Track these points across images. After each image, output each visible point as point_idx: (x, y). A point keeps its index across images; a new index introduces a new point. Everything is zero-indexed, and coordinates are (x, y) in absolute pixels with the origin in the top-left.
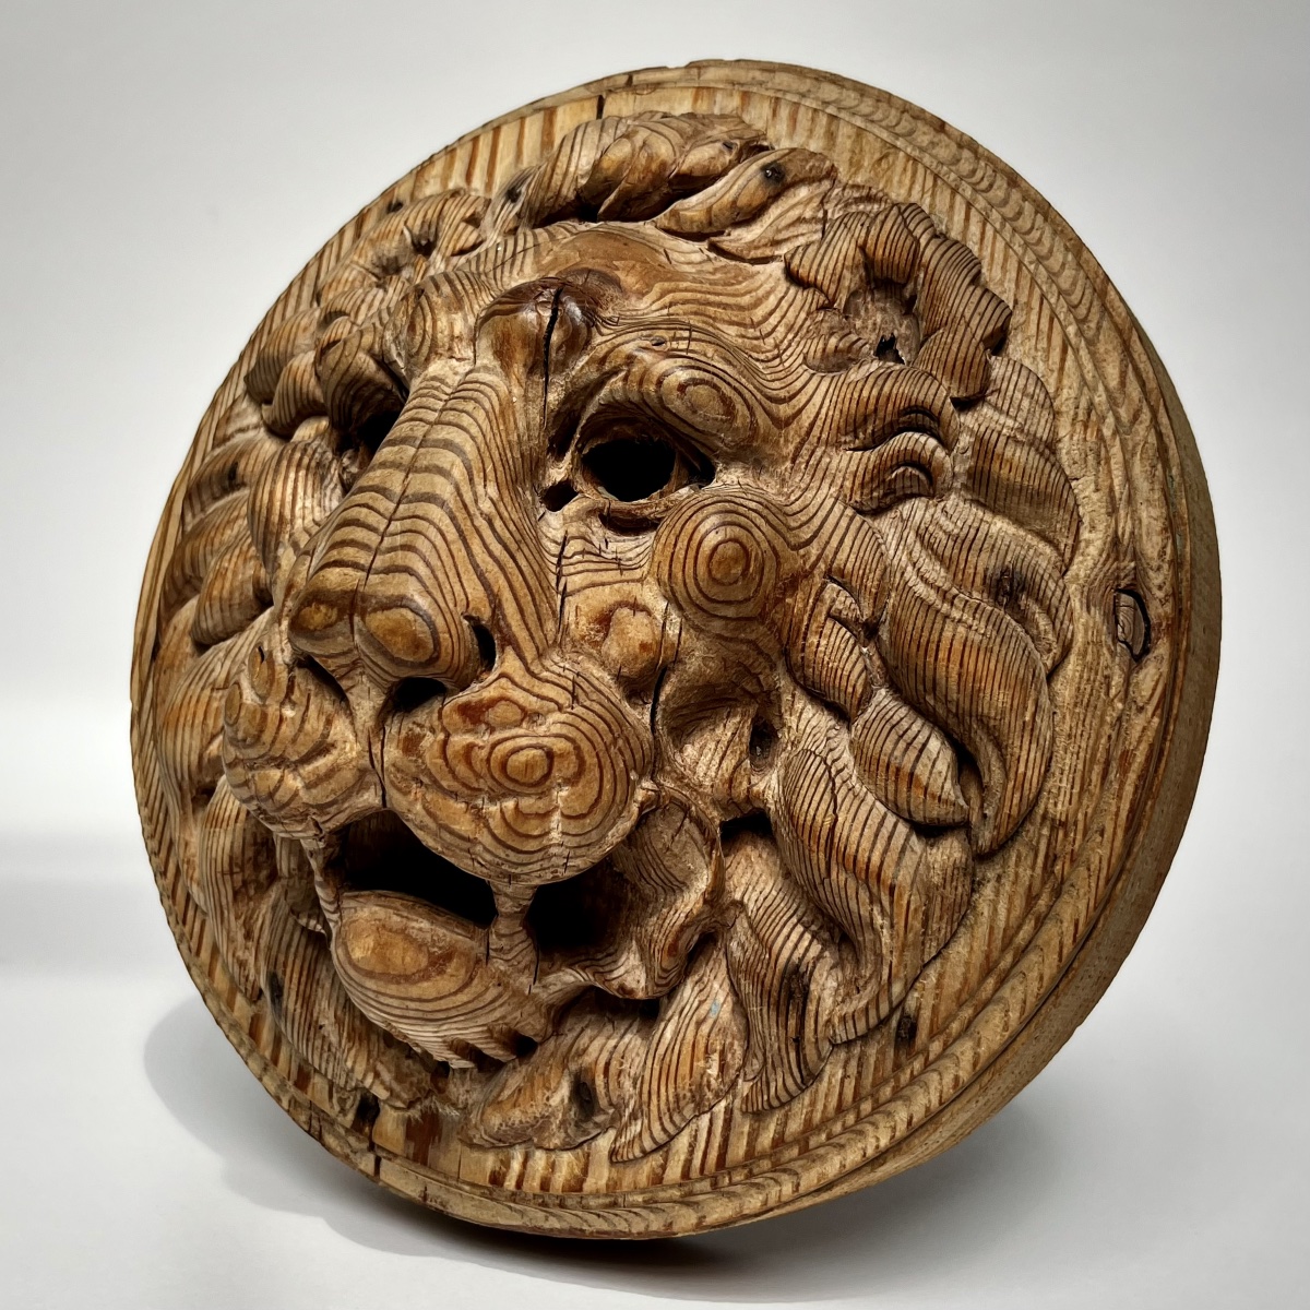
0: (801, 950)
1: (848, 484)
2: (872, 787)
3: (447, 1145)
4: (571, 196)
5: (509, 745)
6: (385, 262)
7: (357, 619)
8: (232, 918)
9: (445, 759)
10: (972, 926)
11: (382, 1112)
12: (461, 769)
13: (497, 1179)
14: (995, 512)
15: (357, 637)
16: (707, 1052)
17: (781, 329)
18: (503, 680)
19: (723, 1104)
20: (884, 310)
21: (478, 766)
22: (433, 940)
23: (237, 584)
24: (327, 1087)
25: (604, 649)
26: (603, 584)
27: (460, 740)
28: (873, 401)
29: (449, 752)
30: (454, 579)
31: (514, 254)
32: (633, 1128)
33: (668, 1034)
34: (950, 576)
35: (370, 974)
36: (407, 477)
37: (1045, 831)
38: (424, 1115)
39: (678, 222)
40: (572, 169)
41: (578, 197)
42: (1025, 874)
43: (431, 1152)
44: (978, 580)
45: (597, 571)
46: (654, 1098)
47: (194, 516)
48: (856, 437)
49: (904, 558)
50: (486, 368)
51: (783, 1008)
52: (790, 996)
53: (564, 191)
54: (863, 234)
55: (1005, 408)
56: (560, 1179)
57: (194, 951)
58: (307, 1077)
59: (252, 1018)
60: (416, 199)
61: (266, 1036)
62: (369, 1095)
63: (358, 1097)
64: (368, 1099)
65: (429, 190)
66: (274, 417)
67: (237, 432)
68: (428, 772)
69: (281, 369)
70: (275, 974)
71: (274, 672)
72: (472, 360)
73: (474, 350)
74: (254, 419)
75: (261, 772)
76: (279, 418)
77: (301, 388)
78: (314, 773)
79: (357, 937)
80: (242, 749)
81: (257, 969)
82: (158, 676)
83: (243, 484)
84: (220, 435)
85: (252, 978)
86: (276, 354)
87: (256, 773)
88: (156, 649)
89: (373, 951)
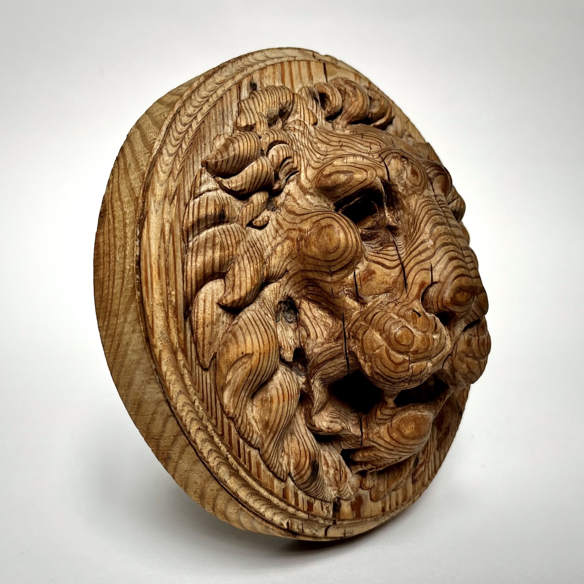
3: (366, 505)
6: (272, 116)
7: (475, 297)
9: (479, 346)
11: (342, 505)
12: (482, 349)
13: (383, 510)
15: (473, 304)
23: (261, 276)
24: (320, 505)
27: (482, 337)
29: (480, 343)
32: (421, 469)
36: (456, 239)
38: (356, 498)
43: (361, 511)
57: (248, 469)
58: (312, 505)
59: (283, 490)
60: (263, 85)
61: (291, 495)
62: (336, 500)
63: (332, 503)
64: (336, 502)
65: (267, 82)
66: (243, 188)
67: (206, 191)
68: (473, 352)
69: (247, 163)
70: (315, 461)
71: (429, 321)
72: (432, 190)
73: (432, 186)
74: (212, 184)
75: (418, 364)
76: (247, 189)
77: (270, 177)
78: (437, 360)
79: (406, 425)
80: (411, 355)
81: (289, 464)
82: (202, 329)
83: (227, 222)
84: (198, 191)
85: (285, 470)
86: (248, 156)
87: (414, 364)
88: (187, 313)
89: (415, 428)
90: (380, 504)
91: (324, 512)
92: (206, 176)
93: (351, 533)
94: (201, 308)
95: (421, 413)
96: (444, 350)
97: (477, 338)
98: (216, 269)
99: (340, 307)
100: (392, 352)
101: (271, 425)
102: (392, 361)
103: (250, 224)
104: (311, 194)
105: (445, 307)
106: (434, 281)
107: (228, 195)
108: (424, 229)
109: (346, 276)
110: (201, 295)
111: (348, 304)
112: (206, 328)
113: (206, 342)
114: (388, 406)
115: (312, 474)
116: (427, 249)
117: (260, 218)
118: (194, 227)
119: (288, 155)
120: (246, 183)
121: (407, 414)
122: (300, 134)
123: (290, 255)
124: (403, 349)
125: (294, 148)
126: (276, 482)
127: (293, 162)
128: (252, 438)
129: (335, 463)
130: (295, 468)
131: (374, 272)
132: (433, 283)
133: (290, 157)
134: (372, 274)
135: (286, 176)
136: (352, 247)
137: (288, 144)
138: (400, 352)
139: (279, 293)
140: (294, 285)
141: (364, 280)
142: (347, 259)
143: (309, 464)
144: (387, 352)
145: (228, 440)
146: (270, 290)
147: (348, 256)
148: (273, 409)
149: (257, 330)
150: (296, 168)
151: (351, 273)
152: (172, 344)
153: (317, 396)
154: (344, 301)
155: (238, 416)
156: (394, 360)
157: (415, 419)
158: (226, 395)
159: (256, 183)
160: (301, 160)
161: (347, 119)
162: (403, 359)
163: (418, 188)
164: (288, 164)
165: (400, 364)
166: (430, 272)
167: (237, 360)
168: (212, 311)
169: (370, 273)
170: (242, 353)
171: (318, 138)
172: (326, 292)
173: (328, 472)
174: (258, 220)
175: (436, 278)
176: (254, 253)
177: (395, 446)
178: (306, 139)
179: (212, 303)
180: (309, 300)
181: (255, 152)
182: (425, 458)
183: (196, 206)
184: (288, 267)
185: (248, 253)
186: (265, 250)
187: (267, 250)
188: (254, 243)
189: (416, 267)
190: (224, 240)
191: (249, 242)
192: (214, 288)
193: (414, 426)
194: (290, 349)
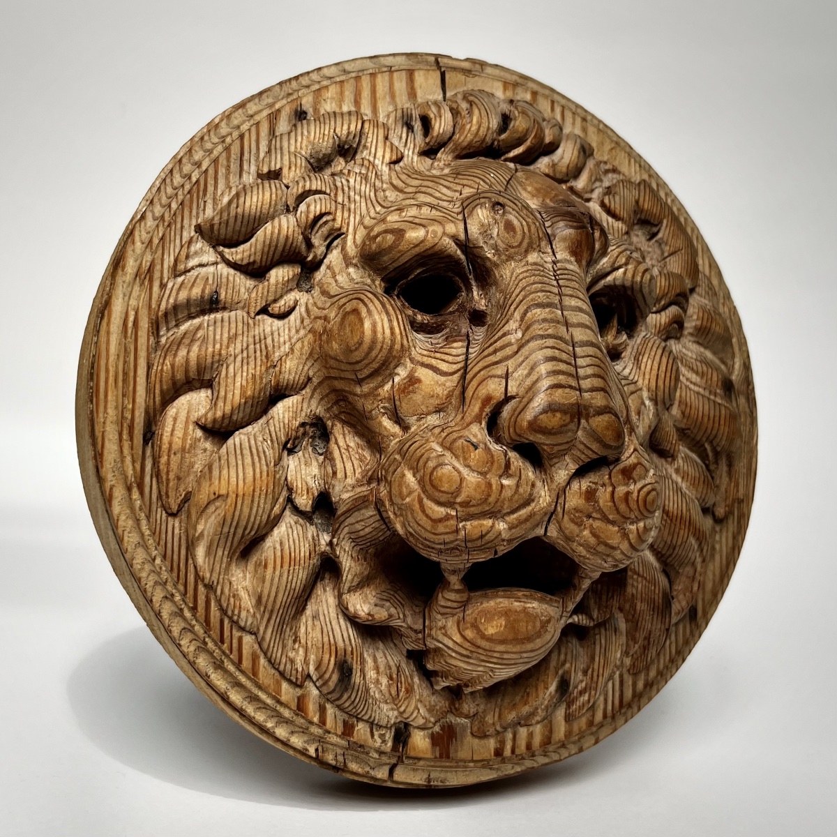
3: (462, 742)
5: (645, 490)
6: (320, 156)
7: (583, 421)
9: (614, 502)
11: (412, 735)
12: (623, 507)
13: (499, 753)
15: (580, 433)
18: (636, 452)
21: (632, 505)
22: (541, 612)
23: (263, 385)
24: (369, 730)
26: (634, 392)
27: (621, 490)
29: (616, 496)
31: (507, 181)
32: (582, 699)
35: (503, 642)
36: (568, 329)
37: (736, 505)
38: (442, 728)
43: (452, 751)
44: (720, 383)
45: (628, 385)
47: (166, 330)
48: (655, 305)
50: (566, 261)
54: (637, 194)
56: (537, 740)
57: (237, 661)
58: (353, 727)
59: (299, 698)
60: (319, 111)
61: (312, 708)
62: (402, 726)
63: (393, 730)
64: (400, 728)
65: (328, 107)
66: (251, 260)
67: (197, 266)
68: (600, 511)
69: (259, 225)
70: (345, 662)
71: (492, 456)
72: (551, 254)
73: (552, 247)
74: (209, 256)
75: (475, 523)
76: (258, 261)
77: (292, 243)
78: (517, 519)
79: (489, 620)
80: (459, 509)
81: (306, 662)
82: (166, 457)
83: (224, 309)
84: (181, 267)
85: (300, 669)
86: (258, 214)
87: (468, 523)
88: (149, 435)
89: (505, 626)
90: (492, 743)
91: (375, 741)
92: (199, 245)
93: (441, 782)
94: (168, 429)
95: (522, 604)
96: (533, 505)
97: (610, 489)
98: (193, 374)
99: (375, 432)
100: (428, 504)
101: (264, 600)
102: (427, 516)
103: (264, 311)
104: (356, 265)
105: (519, 436)
106: (509, 395)
107: (232, 271)
108: (512, 315)
109: (381, 385)
110: (171, 411)
111: (385, 428)
112: (172, 456)
113: (172, 476)
114: (452, 587)
115: (341, 680)
116: (509, 344)
117: (282, 302)
118: (169, 316)
119: (323, 211)
120: (255, 254)
121: (492, 603)
122: (358, 179)
123: (311, 354)
124: (443, 498)
125: (340, 199)
126: (285, 685)
127: (334, 220)
128: (239, 616)
129: (390, 668)
130: (317, 669)
131: (419, 381)
132: (507, 399)
133: (329, 213)
134: (416, 383)
135: (325, 241)
136: (383, 342)
137: (329, 195)
138: (440, 504)
139: (302, 410)
140: (321, 399)
141: (403, 391)
142: (377, 360)
143: (335, 664)
144: (420, 501)
145: (203, 617)
146: (284, 407)
147: (377, 356)
148: (267, 577)
149: (240, 462)
150: (340, 229)
151: (389, 381)
152: (126, 477)
153: (348, 565)
154: (380, 423)
155: (215, 584)
156: (431, 515)
157: (507, 613)
158: (200, 552)
159: (271, 253)
160: (349, 216)
161: (453, 151)
162: (444, 513)
163: (516, 250)
164: (326, 223)
165: (440, 520)
166: (504, 381)
167: (208, 504)
168: (186, 434)
169: (413, 380)
170: (215, 494)
171: (392, 184)
172: (357, 410)
173: (377, 682)
174: (278, 305)
175: (512, 389)
176: (255, 352)
177: (471, 652)
178: (368, 186)
179: (187, 422)
180: (344, 422)
181: (269, 208)
182: (589, 681)
183: (177, 286)
184: (311, 374)
185: (245, 353)
186: (280, 347)
187: (282, 349)
188: (262, 337)
189: (482, 373)
190: (211, 333)
191: (254, 337)
192: (193, 402)
193: (504, 623)
194: (308, 493)
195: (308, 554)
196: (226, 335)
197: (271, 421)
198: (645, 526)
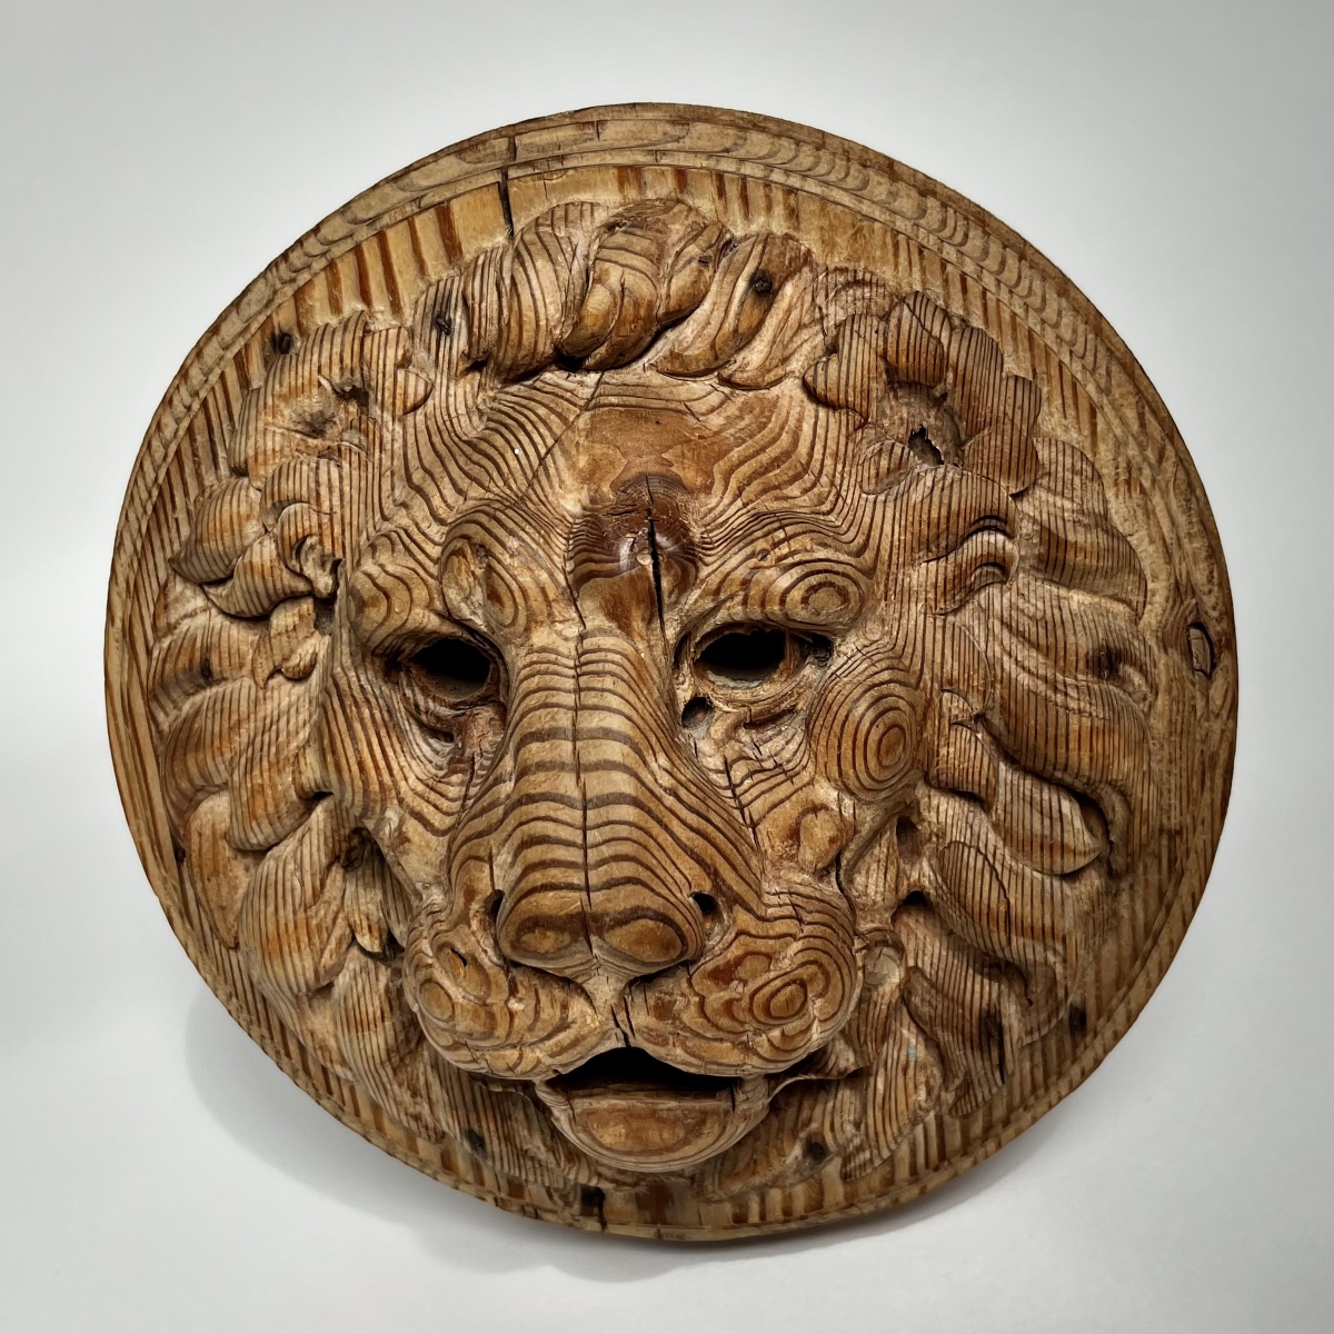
0: (986, 997)
1: (931, 595)
2: (1029, 863)
3: (683, 1204)
4: (549, 350)
5: (767, 990)
6: (308, 419)
7: (593, 939)
8: (396, 1087)
9: (705, 1017)
10: (1117, 928)
11: (608, 1197)
12: (725, 1022)
13: (739, 1219)
14: (1069, 588)
15: (595, 951)
16: (916, 1087)
17: (829, 462)
18: (742, 938)
19: (932, 1114)
20: (908, 405)
21: (741, 1016)
22: (685, 1115)
25: (800, 857)
26: (782, 801)
27: (717, 997)
28: (943, 520)
29: (708, 1011)
30: (672, 869)
31: (542, 460)
33: (880, 1086)
34: (1051, 663)
36: (578, 777)
37: (1165, 842)
38: (650, 1188)
39: (683, 364)
40: (543, 323)
41: (556, 349)
42: (1154, 878)
43: (668, 1214)
44: (1082, 665)
45: (771, 789)
46: (882, 1137)
47: (167, 714)
48: (929, 550)
49: (997, 649)
50: (601, 631)
51: (985, 1047)
52: (989, 1036)
53: (541, 348)
54: (881, 343)
55: (1059, 488)
56: (799, 1205)
60: (307, 328)
63: (579, 1195)
65: (318, 317)
67: (183, 618)
68: (688, 1029)
69: (231, 560)
70: (473, 1130)
71: (489, 975)
72: (577, 619)
73: (577, 610)
74: (200, 602)
75: (495, 1053)
78: (556, 1045)
79: (604, 1124)
82: (200, 884)
84: (162, 623)
85: (431, 1126)
86: (221, 548)
87: (486, 1053)
88: (180, 854)
89: (627, 1136)
90: (726, 1208)
91: (555, 1203)
92: (178, 587)
93: (679, 1238)
94: (195, 847)
96: (575, 1027)
97: (695, 1000)
98: (198, 781)
103: (278, 671)
106: (496, 887)
107: (226, 621)
110: (195, 823)
112: (207, 883)
115: (474, 1149)
116: (497, 803)
117: (296, 657)
119: (300, 534)
121: (604, 1103)
125: (325, 506)
127: (319, 543)
131: (408, 840)
132: (497, 892)
134: (406, 841)
135: (323, 569)
137: (308, 502)
138: (441, 1028)
139: (348, 813)
143: (461, 1131)
144: (425, 1017)
146: (324, 811)
150: (333, 555)
157: (627, 1117)
163: (512, 629)
164: (311, 548)
166: (488, 867)
169: (402, 836)
174: (290, 665)
175: (499, 881)
179: (214, 836)
185: (250, 750)
186: (297, 733)
187: (301, 736)
188: (275, 719)
189: (464, 848)
190: (209, 722)
191: (265, 718)
192: (216, 809)
193: (623, 1131)
194: (370, 931)
195: (378, 1014)
196: (226, 725)
197: (307, 836)
198: (783, 1033)
